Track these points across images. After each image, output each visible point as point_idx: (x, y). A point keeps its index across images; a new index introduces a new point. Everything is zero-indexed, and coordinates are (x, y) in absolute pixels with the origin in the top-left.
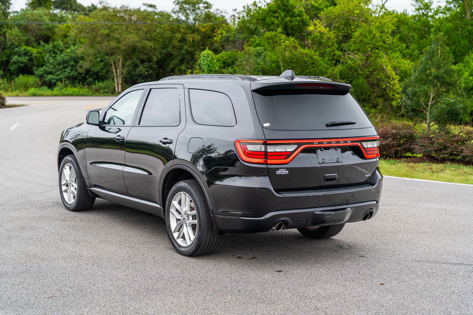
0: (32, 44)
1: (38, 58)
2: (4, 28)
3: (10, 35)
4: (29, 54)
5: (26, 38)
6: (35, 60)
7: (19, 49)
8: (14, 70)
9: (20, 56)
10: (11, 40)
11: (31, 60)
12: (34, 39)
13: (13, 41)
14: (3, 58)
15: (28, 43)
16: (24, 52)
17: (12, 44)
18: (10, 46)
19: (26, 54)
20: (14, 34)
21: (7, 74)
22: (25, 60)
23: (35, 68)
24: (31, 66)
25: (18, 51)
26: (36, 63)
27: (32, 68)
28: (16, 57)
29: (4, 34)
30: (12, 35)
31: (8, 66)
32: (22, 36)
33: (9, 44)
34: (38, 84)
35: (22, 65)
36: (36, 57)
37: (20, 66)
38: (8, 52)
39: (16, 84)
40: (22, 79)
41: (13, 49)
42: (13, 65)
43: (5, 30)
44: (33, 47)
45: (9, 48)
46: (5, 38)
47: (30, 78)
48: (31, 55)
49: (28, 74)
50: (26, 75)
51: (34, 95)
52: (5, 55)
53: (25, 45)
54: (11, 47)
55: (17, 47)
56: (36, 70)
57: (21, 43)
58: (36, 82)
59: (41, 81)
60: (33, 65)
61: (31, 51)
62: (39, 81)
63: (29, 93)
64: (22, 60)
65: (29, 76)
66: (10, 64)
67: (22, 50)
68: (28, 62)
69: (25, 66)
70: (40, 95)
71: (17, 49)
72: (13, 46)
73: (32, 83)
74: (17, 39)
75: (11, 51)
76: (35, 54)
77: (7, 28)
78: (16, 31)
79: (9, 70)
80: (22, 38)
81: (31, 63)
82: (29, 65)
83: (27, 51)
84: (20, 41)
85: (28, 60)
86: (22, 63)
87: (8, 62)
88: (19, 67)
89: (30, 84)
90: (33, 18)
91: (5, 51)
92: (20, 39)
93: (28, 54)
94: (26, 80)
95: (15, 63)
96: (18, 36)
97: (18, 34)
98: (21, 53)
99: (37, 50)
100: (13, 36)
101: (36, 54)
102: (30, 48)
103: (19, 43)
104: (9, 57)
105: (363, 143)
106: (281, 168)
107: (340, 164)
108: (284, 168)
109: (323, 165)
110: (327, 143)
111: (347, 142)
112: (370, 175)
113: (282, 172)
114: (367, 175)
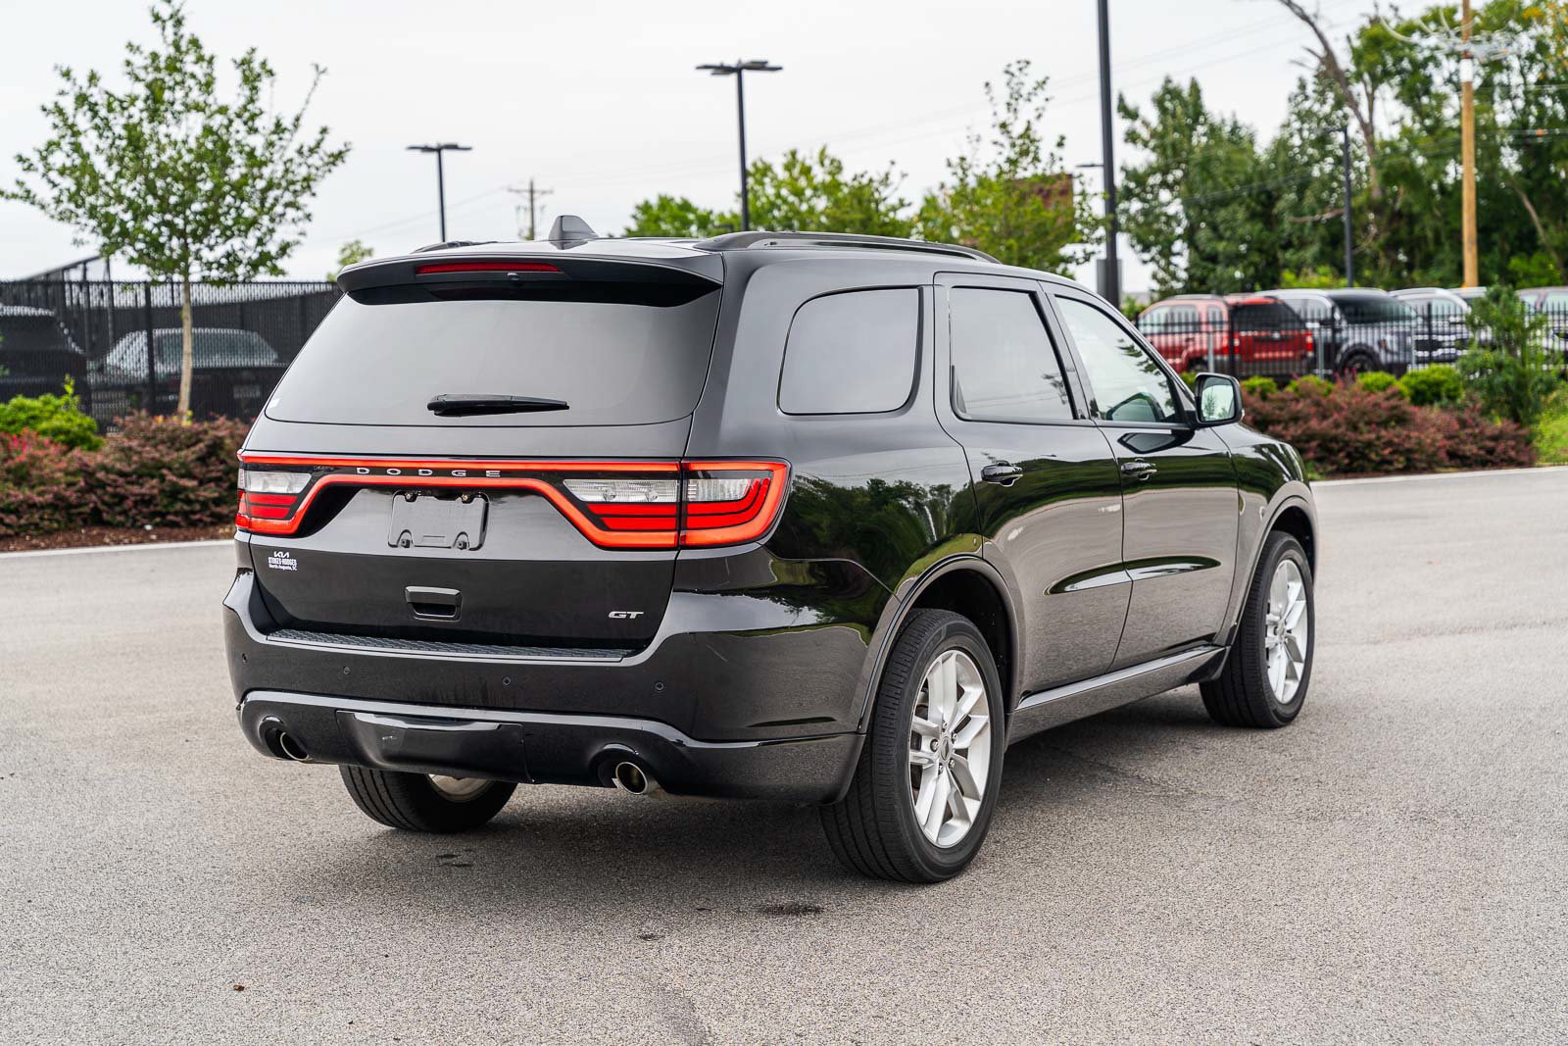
105: (569, 484)
106: (278, 549)
107: (466, 554)
108: (285, 550)
109: (401, 552)
110: (399, 472)
111: (482, 473)
112: (634, 615)
113: (282, 562)
114: (612, 615)
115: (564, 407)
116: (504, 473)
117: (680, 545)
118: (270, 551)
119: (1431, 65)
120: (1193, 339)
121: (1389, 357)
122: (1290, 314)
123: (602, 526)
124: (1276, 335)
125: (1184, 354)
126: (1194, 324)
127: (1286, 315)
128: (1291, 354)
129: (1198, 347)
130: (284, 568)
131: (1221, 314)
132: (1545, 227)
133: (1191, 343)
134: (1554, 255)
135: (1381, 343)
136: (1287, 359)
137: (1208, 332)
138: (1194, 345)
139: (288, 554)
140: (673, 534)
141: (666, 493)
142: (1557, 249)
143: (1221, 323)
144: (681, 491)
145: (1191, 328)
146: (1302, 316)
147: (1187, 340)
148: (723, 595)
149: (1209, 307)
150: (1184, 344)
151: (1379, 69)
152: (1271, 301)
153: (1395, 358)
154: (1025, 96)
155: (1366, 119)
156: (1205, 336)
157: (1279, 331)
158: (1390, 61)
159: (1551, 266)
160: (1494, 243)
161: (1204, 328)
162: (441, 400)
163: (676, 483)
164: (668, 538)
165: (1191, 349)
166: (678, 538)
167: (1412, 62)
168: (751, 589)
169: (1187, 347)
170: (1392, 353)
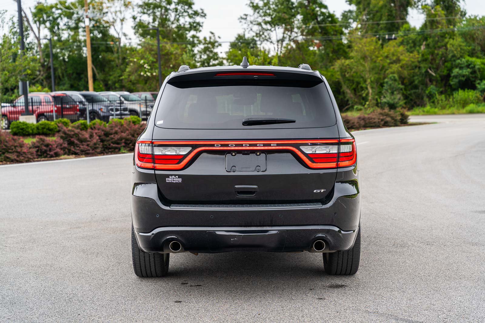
0: (477, 54)
1: (482, 70)
2: (446, 38)
3: (451, 46)
4: (472, 66)
5: (470, 48)
6: (478, 72)
7: (461, 60)
8: (455, 85)
9: (461, 68)
10: (453, 52)
11: (474, 72)
12: (480, 48)
13: (455, 52)
14: (443, 72)
15: (472, 54)
16: (466, 64)
17: (454, 56)
18: (451, 59)
19: (468, 66)
20: (457, 44)
21: (448, 89)
22: (467, 73)
23: (478, 81)
24: (473, 79)
25: (459, 64)
26: (479, 76)
27: (475, 81)
28: (457, 70)
29: (446, 45)
30: (453, 46)
31: (448, 80)
32: (466, 46)
33: (450, 56)
34: (479, 99)
35: (464, 79)
36: (479, 69)
37: (462, 81)
38: (448, 64)
39: (455, 100)
40: (461, 94)
41: (455, 61)
42: (454, 80)
43: (446, 40)
44: (478, 57)
45: (451, 60)
46: (447, 49)
47: (470, 93)
48: (474, 67)
49: (468, 89)
50: (466, 90)
51: (471, 112)
52: (446, 69)
53: (469, 56)
54: (453, 59)
55: (459, 59)
56: (479, 84)
57: (463, 53)
58: (477, 97)
59: (482, 96)
60: (476, 78)
61: (474, 62)
62: (480, 96)
63: (466, 111)
64: (464, 73)
65: (469, 90)
66: (451, 78)
67: (464, 62)
68: (471, 75)
69: (466, 80)
70: (479, 112)
71: (459, 61)
72: (455, 58)
73: (472, 99)
74: (459, 49)
75: (452, 64)
76: (478, 65)
77: (450, 38)
78: (458, 40)
79: (450, 86)
80: (465, 48)
81: (474, 76)
82: (471, 79)
83: (469, 63)
84: (463, 52)
85: (471, 73)
86: (463, 76)
87: (448, 76)
88: (460, 81)
89: (471, 100)
90: (479, 24)
91: (446, 64)
92: (463, 50)
93: (470, 66)
94: (466, 96)
95: (456, 77)
96: (460, 46)
97: (462, 44)
98: (463, 66)
99: (482, 60)
100: (455, 47)
101: (480, 65)
102: (473, 59)
103: (461, 54)
104: (450, 70)
105: (301, 147)
106: (171, 175)
107: (260, 173)
108: (175, 175)
109: (232, 174)
110: (234, 145)
111: (269, 145)
112: (322, 191)
113: (173, 179)
114: (315, 191)
115: (294, 122)
116: (278, 145)
117: (338, 167)
118: (168, 176)
119: (59, 19)
120: (39, 108)
121: (103, 114)
122: (71, 99)
123: (313, 162)
124: (68, 106)
125: (36, 112)
126: (39, 102)
127: (70, 100)
128: (72, 113)
129: (41, 110)
130: (174, 182)
131: (50, 100)
132: (98, 73)
133: (38, 109)
134: (101, 82)
135: (101, 109)
136: (71, 114)
137: (44, 105)
138: (39, 109)
139: (177, 177)
140: (335, 163)
141: (334, 150)
142: (102, 80)
143: (50, 102)
144: (339, 149)
145: (38, 104)
146: (75, 100)
147: (37, 108)
148: (341, 183)
149: (45, 97)
150: (36, 109)
151: (41, 19)
152: (65, 95)
153: (105, 114)
154: (6, 22)
155: (37, 35)
156: (43, 107)
157: (69, 105)
158: (45, 16)
159: (101, 86)
160: (82, 78)
161: (42, 104)
162: (250, 120)
163: (337, 146)
164: (333, 165)
165: (38, 111)
166: (337, 165)
167: (53, 18)
168: (350, 181)
169: (37, 110)
170: (104, 112)
